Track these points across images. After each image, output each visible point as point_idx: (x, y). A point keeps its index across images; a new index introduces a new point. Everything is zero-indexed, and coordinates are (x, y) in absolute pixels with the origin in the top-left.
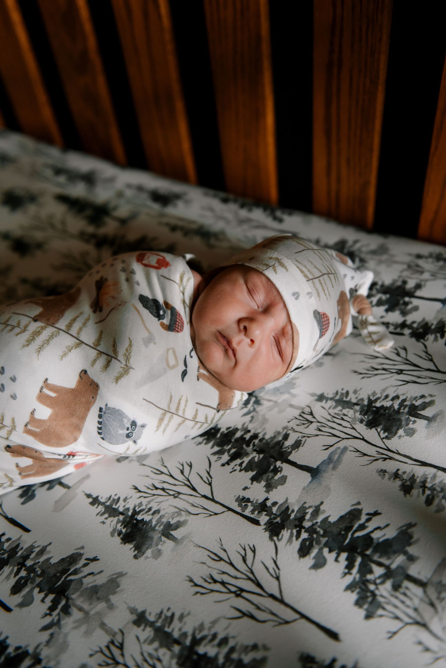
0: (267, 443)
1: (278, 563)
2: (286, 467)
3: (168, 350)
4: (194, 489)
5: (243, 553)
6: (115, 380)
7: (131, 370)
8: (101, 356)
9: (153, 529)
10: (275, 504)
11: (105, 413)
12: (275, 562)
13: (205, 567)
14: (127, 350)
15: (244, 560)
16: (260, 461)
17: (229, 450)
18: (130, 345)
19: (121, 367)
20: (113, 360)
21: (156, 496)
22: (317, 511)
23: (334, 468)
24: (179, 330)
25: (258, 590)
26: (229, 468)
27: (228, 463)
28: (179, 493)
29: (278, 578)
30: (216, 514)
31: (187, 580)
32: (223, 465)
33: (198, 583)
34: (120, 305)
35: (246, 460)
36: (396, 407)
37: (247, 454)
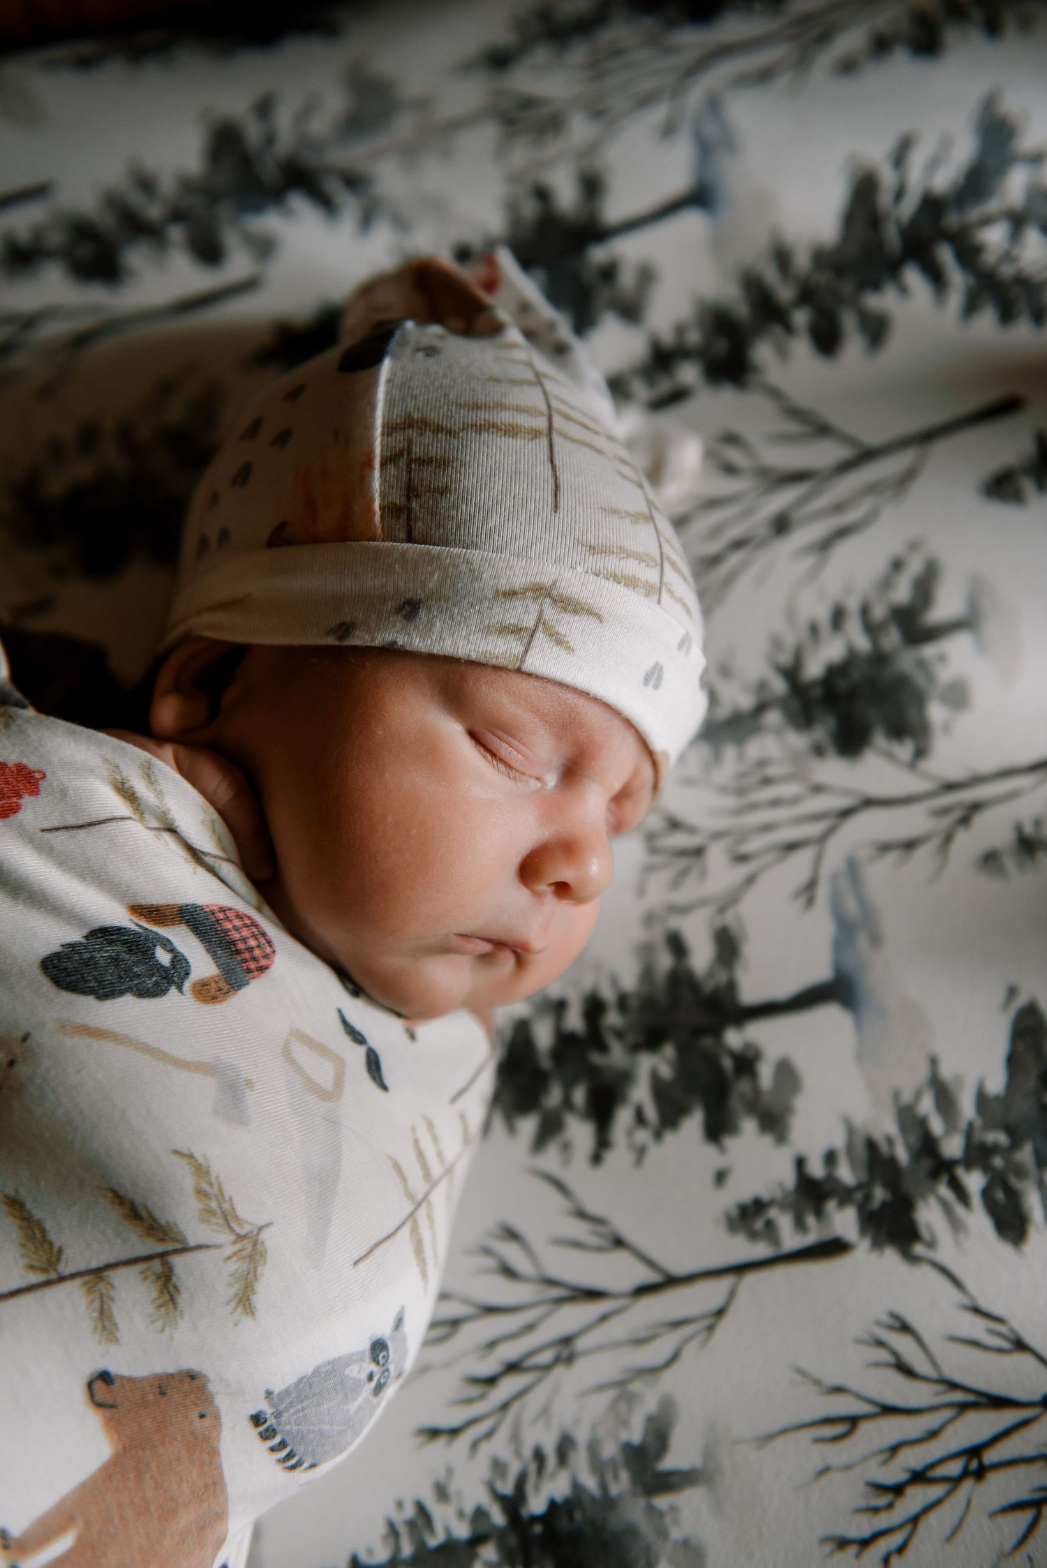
0: (648, 1003)
1: (985, 1305)
2: (760, 1033)
3: (287, 1053)
4: (593, 1295)
5: (884, 1356)
6: (239, 1310)
7: (264, 1236)
8: (109, 1284)
9: (608, 1503)
10: (830, 1158)
11: (278, 1415)
12: (977, 1310)
13: (836, 1477)
14: (200, 1193)
15: (905, 1370)
16: (682, 1065)
17: (567, 1103)
18: (201, 1171)
19: (229, 1258)
20: (178, 1261)
21: (514, 1409)
22: (944, 1096)
23: (876, 940)
24: (263, 962)
25: (1009, 1417)
26: (619, 1155)
27: (603, 1143)
28: (567, 1341)
29: (1020, 1345)
30: (720, 1313)
31: (831, 1553)
32: (597, 1158)
33: (866, 1532)
34: (12, 1063)
35: (641, 1093)
36: (862, 643)
37: (626, 1077)
